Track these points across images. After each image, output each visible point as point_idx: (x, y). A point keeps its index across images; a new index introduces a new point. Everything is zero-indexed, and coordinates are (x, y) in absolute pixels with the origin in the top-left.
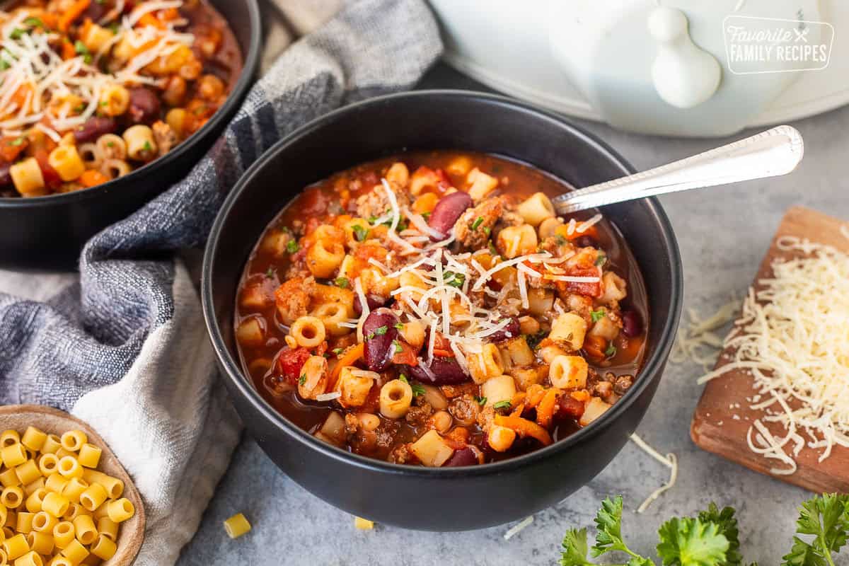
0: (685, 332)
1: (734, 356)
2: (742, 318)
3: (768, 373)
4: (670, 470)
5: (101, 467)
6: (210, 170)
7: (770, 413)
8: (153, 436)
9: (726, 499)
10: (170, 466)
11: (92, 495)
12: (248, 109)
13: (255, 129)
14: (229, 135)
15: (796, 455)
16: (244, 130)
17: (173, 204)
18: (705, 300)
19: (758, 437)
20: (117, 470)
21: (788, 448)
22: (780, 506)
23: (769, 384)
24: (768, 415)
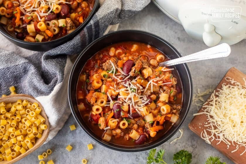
0: (195, 95)
1: (205, 110)
2: (210, 99)
3: (211, 117)
4: (181, 133)
5: (41, 114)
6: (79, 39)
7: (209, 128)
8: (54, 112)
9: (192, 144)
10: (57, 118)
11: (37, 123)
12: (92, 22)
13: (93, 27)
14: (85, 30)
15: (212, 141)
16: (90, 29)
17: (68, 47)
18: (203, 86)
19: (204, 134)
20: (44, 115)
21: (210, 139)
22: (205, 149)
23: (211, 120)
24: (208, 129)
